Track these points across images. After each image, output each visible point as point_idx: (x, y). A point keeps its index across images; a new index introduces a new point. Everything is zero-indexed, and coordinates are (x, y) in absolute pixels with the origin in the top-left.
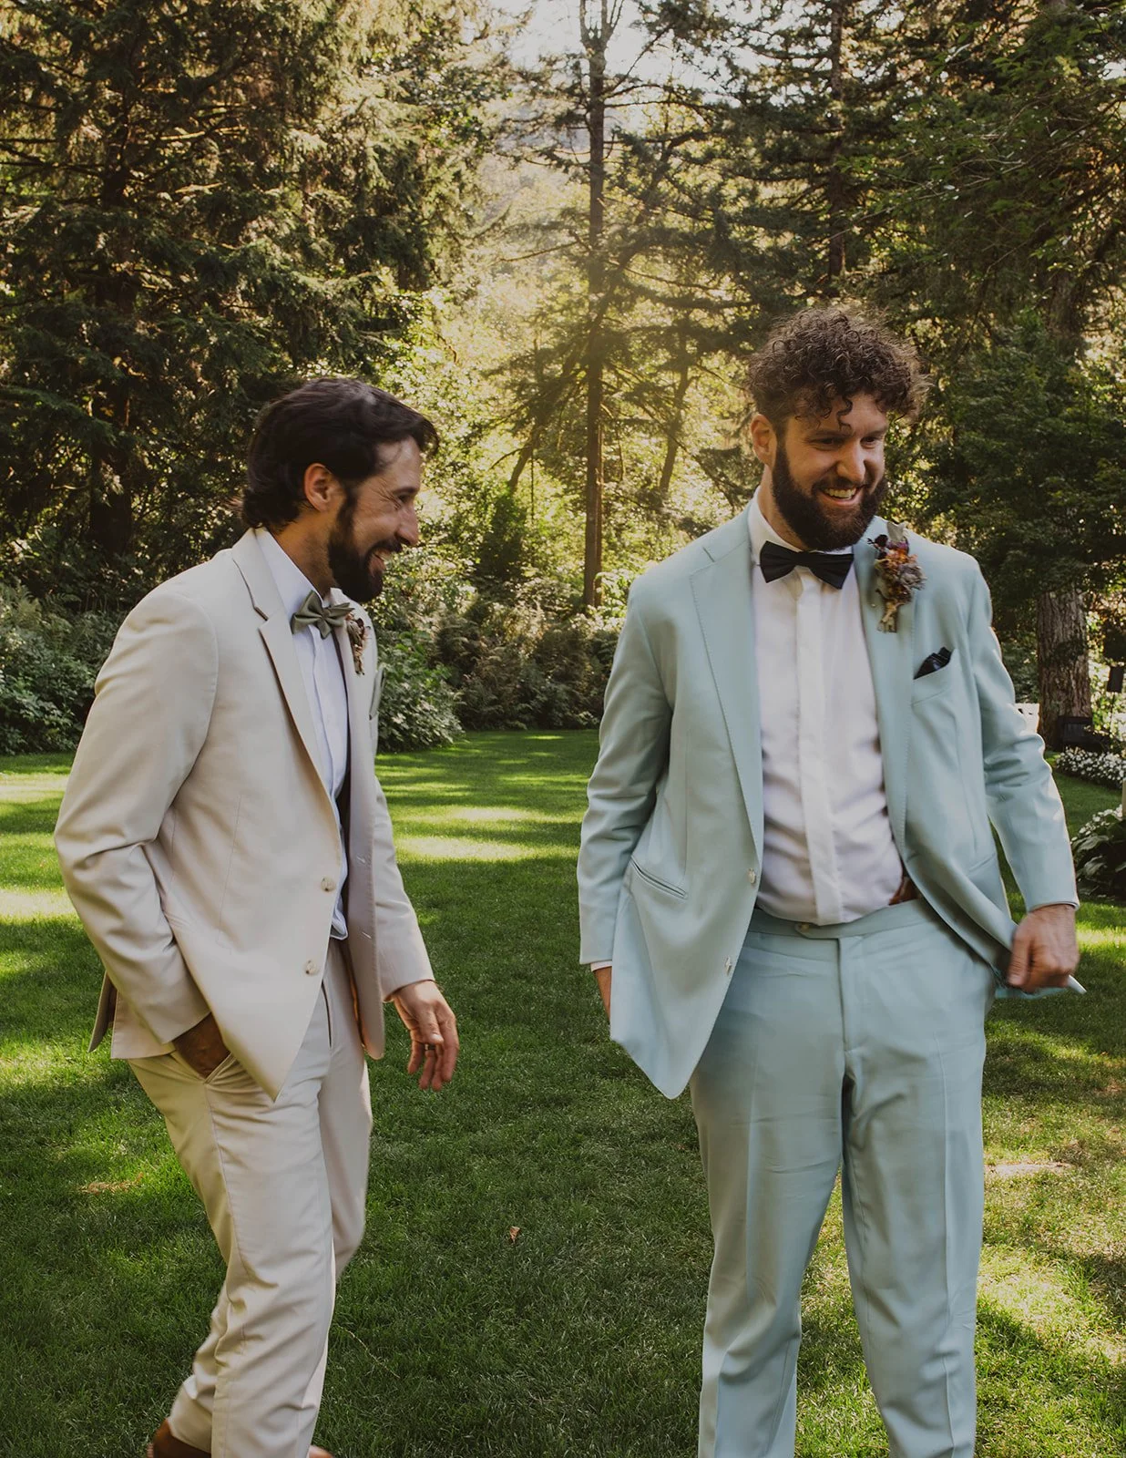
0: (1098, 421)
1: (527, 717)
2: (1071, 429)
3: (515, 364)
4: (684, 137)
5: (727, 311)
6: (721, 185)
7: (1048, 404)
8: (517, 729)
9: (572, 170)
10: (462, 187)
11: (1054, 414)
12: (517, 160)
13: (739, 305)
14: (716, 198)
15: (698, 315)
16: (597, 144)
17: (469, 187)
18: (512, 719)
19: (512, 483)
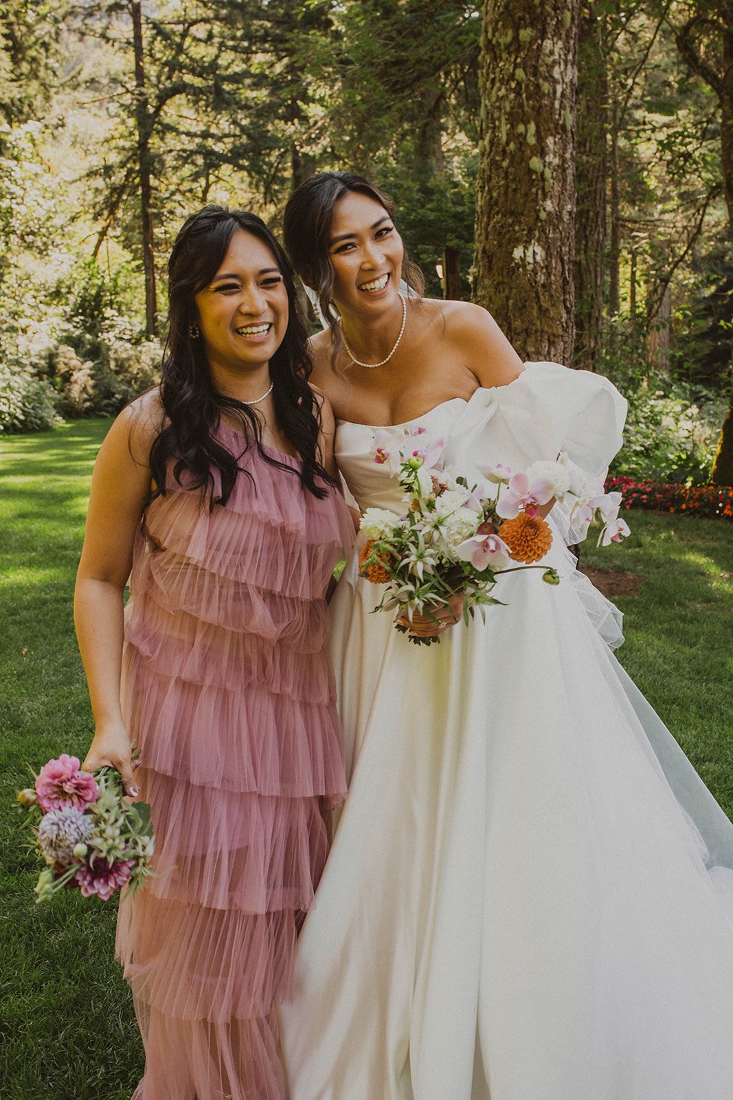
0: (447, 211)
1: (110, 409)
2: (432, 216)
3: (91, 174)
4: (195, 22)
5: (226, 140)
6: (217, 57)
7: (418, 200)
8: (104, 417)
9: (117, 45)
10: (47, 50)
11: (423, 206)
12: (83, 34)
13: (234, 136)
14: (214, 65)
15: (210, 142)
16: (137, 25)
17: (52, 51)
18: (100, 410)
19: (95, 254)
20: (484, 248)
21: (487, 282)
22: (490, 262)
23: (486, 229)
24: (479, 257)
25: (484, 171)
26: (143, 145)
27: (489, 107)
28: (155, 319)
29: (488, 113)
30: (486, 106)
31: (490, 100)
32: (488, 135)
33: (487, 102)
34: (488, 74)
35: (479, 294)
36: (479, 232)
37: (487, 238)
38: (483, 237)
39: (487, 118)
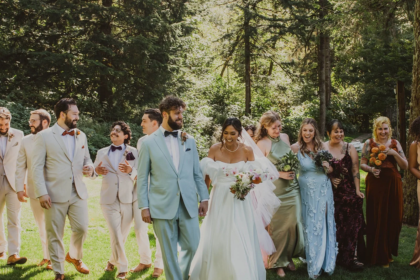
2: (391, 59)
7: (384, 51)
13: (292, 20)
19: (222, 75)
20: (415, 96)
21: (416, 109)
22: (418, 101)
23: (416, 89)
24: (413, 99)
25: (415, 66)
26: (246, 24)
27: (417, 43)
28: (250, 106)
29: (417, 45)
30: (416, 42)
31: (418, 40)
32: (417, 53)
33: (417, 40)
34: (417, 30)
35: (413, 113)
36: (413, 89)
37: (416, 92)
38: (415, 92)
39: (417, 46)
